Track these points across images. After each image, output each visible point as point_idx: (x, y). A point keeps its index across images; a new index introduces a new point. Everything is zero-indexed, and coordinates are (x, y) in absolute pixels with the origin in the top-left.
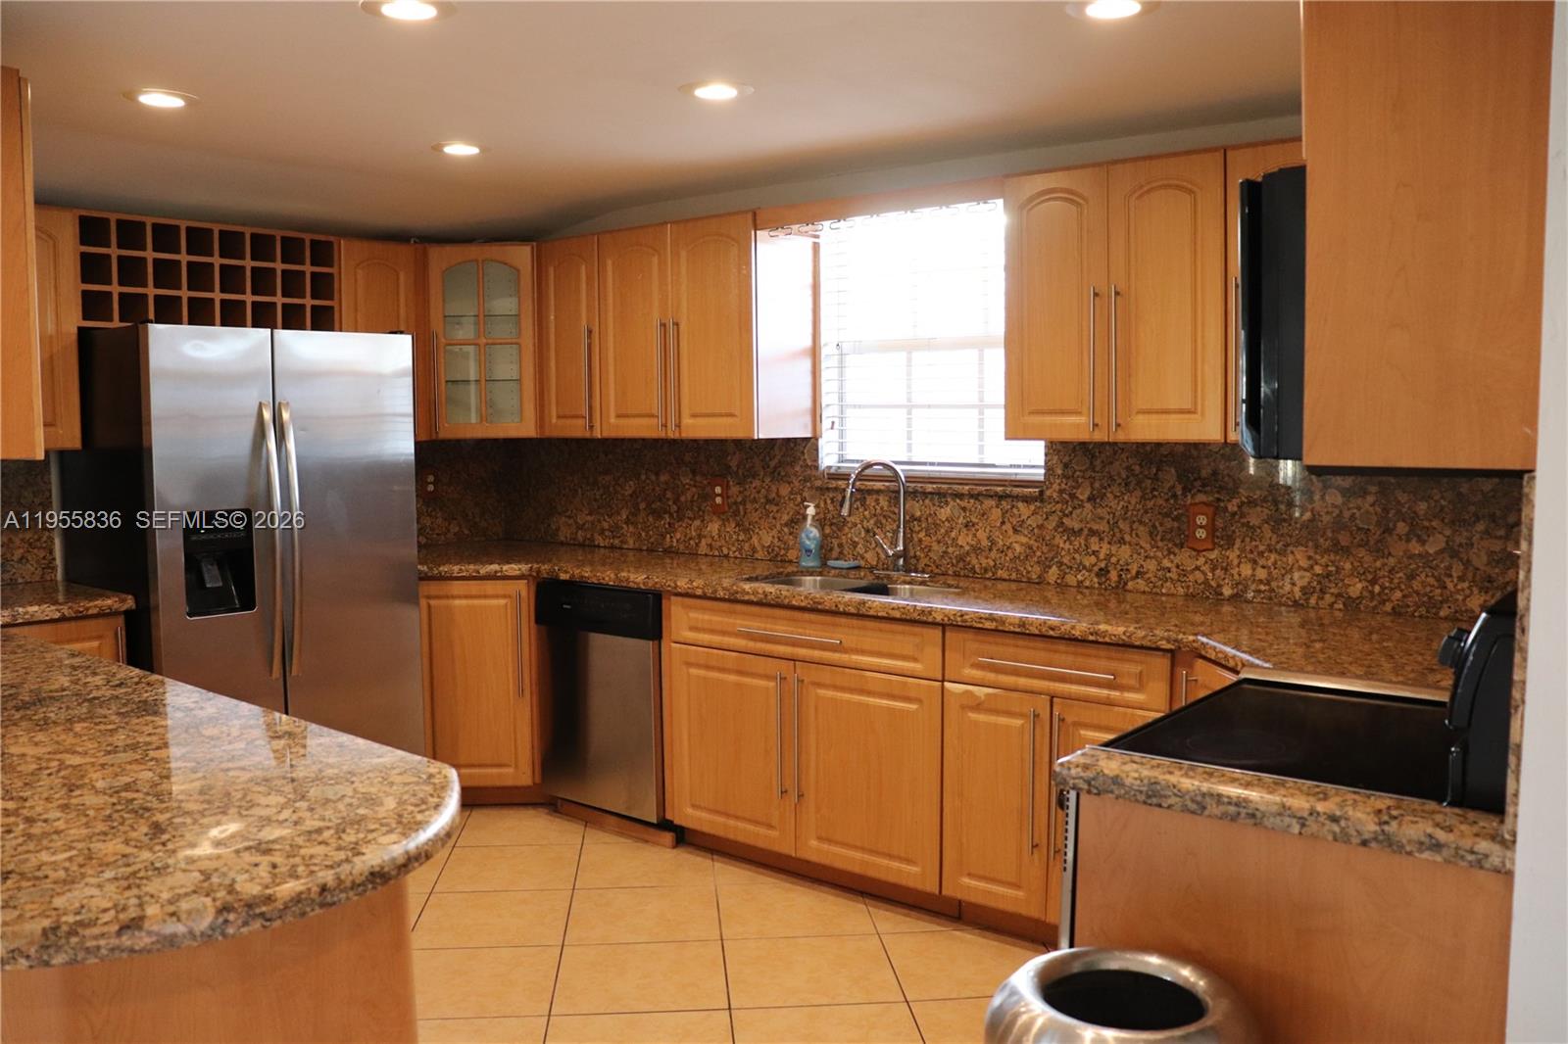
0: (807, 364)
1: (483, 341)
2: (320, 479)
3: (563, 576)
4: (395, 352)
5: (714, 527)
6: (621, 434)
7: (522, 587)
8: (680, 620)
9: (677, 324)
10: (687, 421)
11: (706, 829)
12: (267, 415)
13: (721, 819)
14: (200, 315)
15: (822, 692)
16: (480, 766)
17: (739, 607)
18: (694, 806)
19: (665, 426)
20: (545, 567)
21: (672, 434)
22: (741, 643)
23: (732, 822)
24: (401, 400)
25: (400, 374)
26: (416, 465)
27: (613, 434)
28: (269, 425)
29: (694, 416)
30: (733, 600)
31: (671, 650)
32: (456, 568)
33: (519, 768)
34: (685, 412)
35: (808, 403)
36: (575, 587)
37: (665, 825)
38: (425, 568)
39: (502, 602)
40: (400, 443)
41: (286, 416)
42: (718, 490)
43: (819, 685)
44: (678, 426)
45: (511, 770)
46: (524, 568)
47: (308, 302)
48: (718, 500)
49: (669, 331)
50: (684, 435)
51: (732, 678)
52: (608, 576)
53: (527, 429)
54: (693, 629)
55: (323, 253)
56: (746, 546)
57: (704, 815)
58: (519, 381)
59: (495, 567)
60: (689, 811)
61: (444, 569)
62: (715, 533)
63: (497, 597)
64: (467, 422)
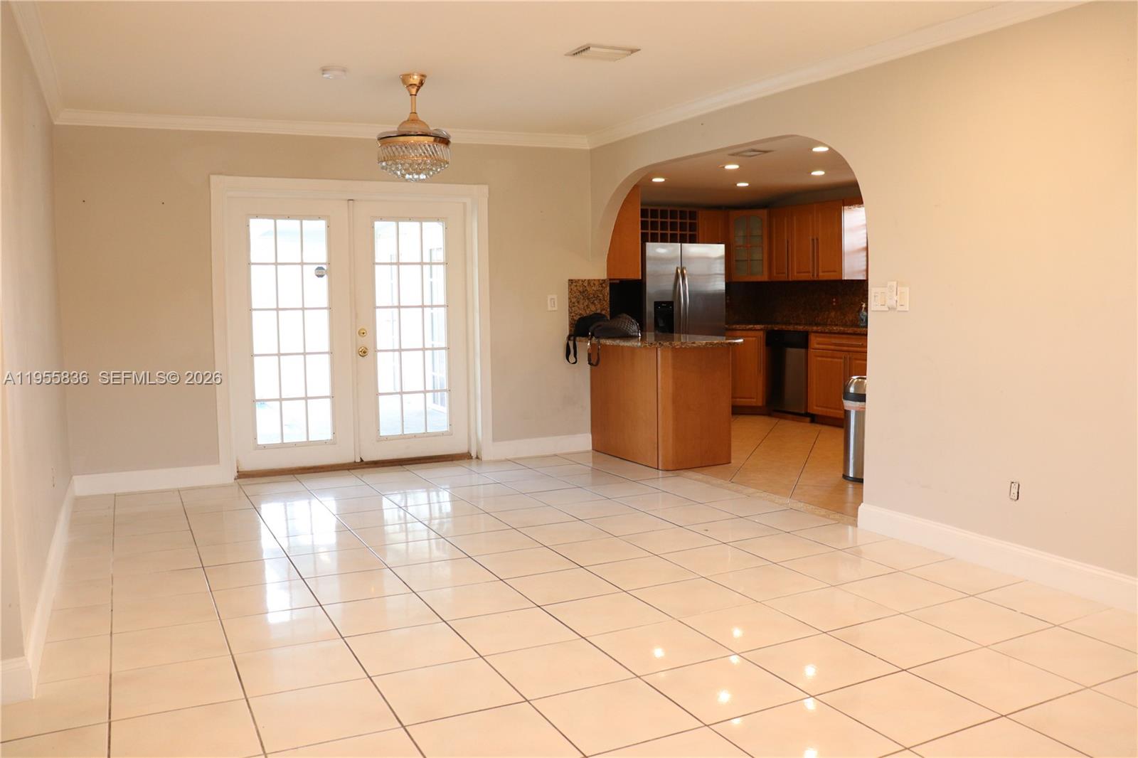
0: (865, 254)
1: (749, 245)
2: (696, 296)
3: (776, 329)
4: (718, 250)
5: (833, 314)
6: (800, 279)
7: (761, 333)
8: (815, 342)
9: (817, 239)
10: (821, 274)
11: (820, 413)
12: (679, 271)
13: (825, 409)
14: (664, 239)
15: (858, 362)
16: (745, 398)
17: (833, 335)
18: (817, 406)
19: (813, 275)
20: (770, 326)
21: (816, 279)
22: (832, 347)
23: (828, 410)
24: (720, 268)
25: (720, 258)
26: (726, 293)
27: (796, 279)
28: (680, 275)
29: (823, 272)
30: (831, 333)
31: (811, 351)
32: (738, 326)
33: (757, 400)
34: (820, 271)
35: (865, 267)
36: (780, 332)
37: (807, 415)
38: (726, 326)
39: (754, 339)
40: (720, 285)
41: (685, 272)
42: (834, 300)
43: (856, 359)
44: (818, 275)
45: (755, 400)
46: (762, 326)
47: (688, 233)
48: (834, 304)
49: (815, 241)
50: (821, 279)
51: (829, 359)
52: (791, 328)
53: (765, 278)
54: (818, 344)
55: (693, 215)
56: (844, 321)
57: (820, 409)
58: (762, 260)
59: (752, 326)
60: (815, 408)
61: (734, 326)
62: (833, 316)
63: (752, 337)
64: (743, 276)
